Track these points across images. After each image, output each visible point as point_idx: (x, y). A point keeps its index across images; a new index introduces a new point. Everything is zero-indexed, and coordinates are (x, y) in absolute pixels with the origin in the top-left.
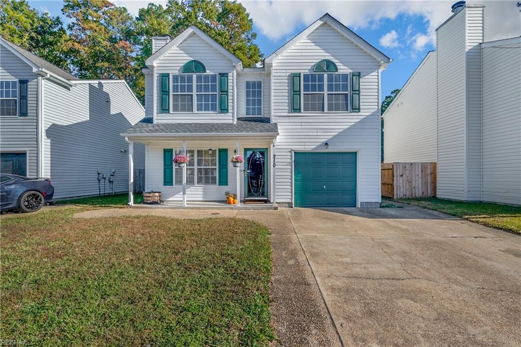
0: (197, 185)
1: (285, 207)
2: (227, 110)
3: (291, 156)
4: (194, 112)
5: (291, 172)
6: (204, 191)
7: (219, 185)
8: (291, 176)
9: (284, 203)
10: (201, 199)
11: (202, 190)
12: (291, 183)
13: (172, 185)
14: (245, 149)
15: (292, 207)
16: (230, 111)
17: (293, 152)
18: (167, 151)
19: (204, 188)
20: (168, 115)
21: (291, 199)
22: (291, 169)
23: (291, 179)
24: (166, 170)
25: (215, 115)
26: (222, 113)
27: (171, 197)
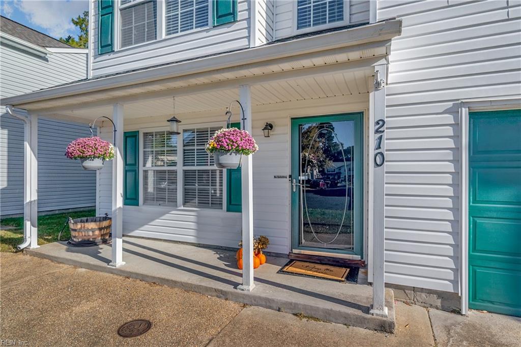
0: (182, 208)
1: (427, 305)
2: (233, 14)
3: (457, 126)
4: (158, 39)
5: (456, 185)
6: (198, 223)
7: (228, 210)
8: (457, 198)
9: (422, 290)
10: (192, 239)
11: (193, 218)
12: (456, 223)
13: (138, 205)
14: (292, 119)
15: (459, 312)
16: (241, 15)
17: (465, 111)
18: (129, 136)
19: (198, 216)
20: (112, 56)
21: (456, 282)
22: (457, 174)
23: (456, 210)
24: (128, 173)
25: (204, 34)
26: (220, 25)
27: (137, 229)
